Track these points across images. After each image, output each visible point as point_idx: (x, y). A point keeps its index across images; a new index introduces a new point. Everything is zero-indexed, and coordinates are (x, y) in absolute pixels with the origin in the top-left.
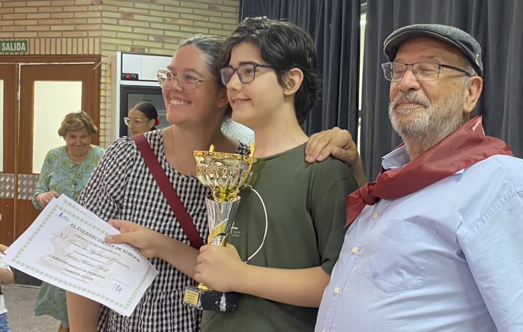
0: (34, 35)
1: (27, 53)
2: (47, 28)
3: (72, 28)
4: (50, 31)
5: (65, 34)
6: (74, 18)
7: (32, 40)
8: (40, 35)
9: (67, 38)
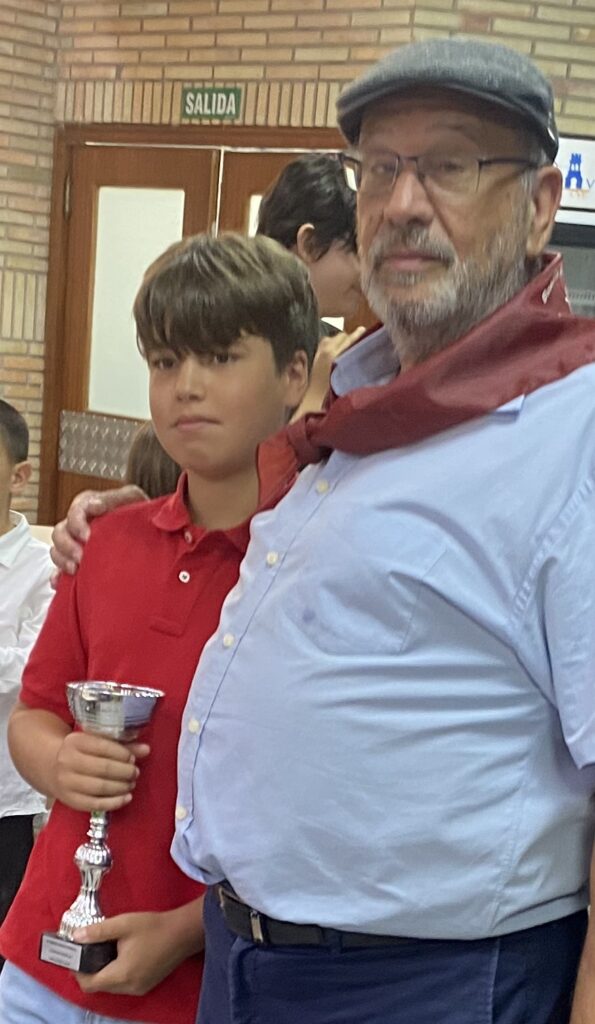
0: (256, 72)
1: (238, 122)
2: (285, 55)
4: (292, 63)
5: (326, 72)
6: (348, 28)
7: (252, 87)
8: (272, 73)
9: (329, 81)
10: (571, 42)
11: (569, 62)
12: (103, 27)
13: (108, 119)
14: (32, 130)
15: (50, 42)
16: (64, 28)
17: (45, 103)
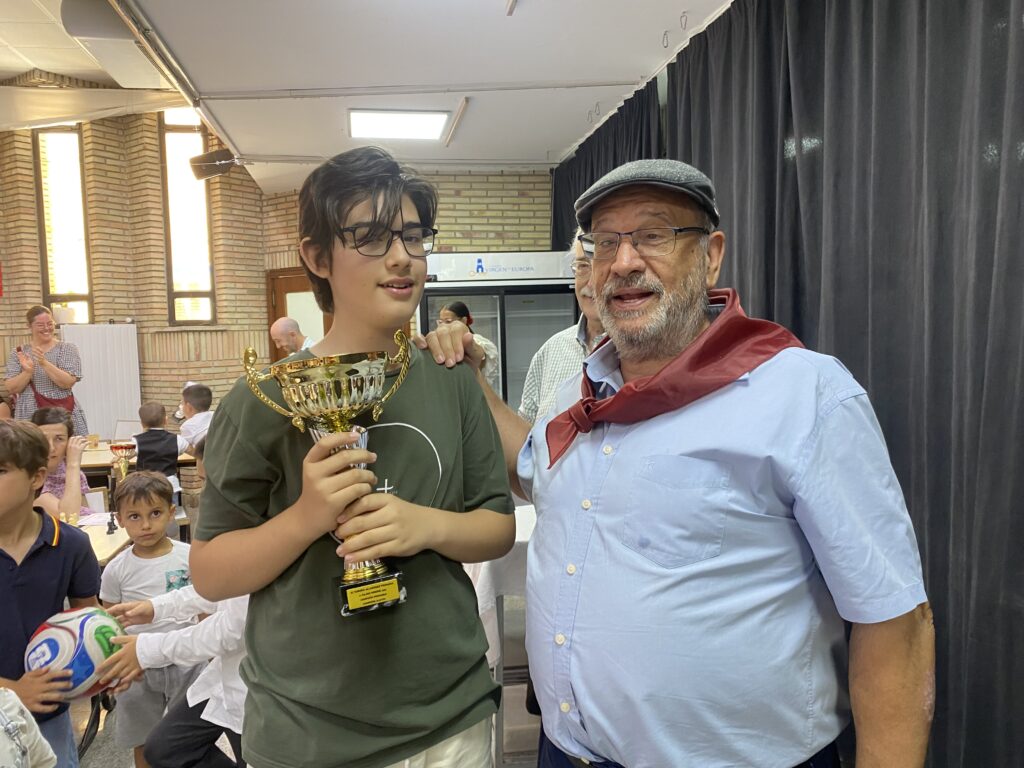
10: (471, 217)
11: (471, 224)
12: (281, 231)
13: (287, 266)
14: (256, 274)
15: (260, 239)
16: (265, 233)
17: (261, 263)
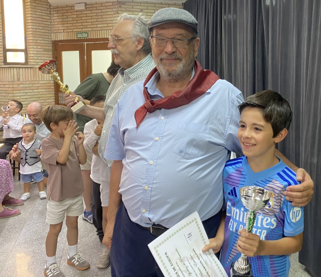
0: (90, 29)
1: (88, 38)
2: (95, 26)
3: (106, 25)
4: (97, 27)
5: (103, 28)
6: (107, 21)
7: (90, 32)
8: (93, 29)
9: (104, 30)
12: (60, 23)
13: (62, 39)
15: (49, 26)
16: (52, 24)
17: (50, 37)
